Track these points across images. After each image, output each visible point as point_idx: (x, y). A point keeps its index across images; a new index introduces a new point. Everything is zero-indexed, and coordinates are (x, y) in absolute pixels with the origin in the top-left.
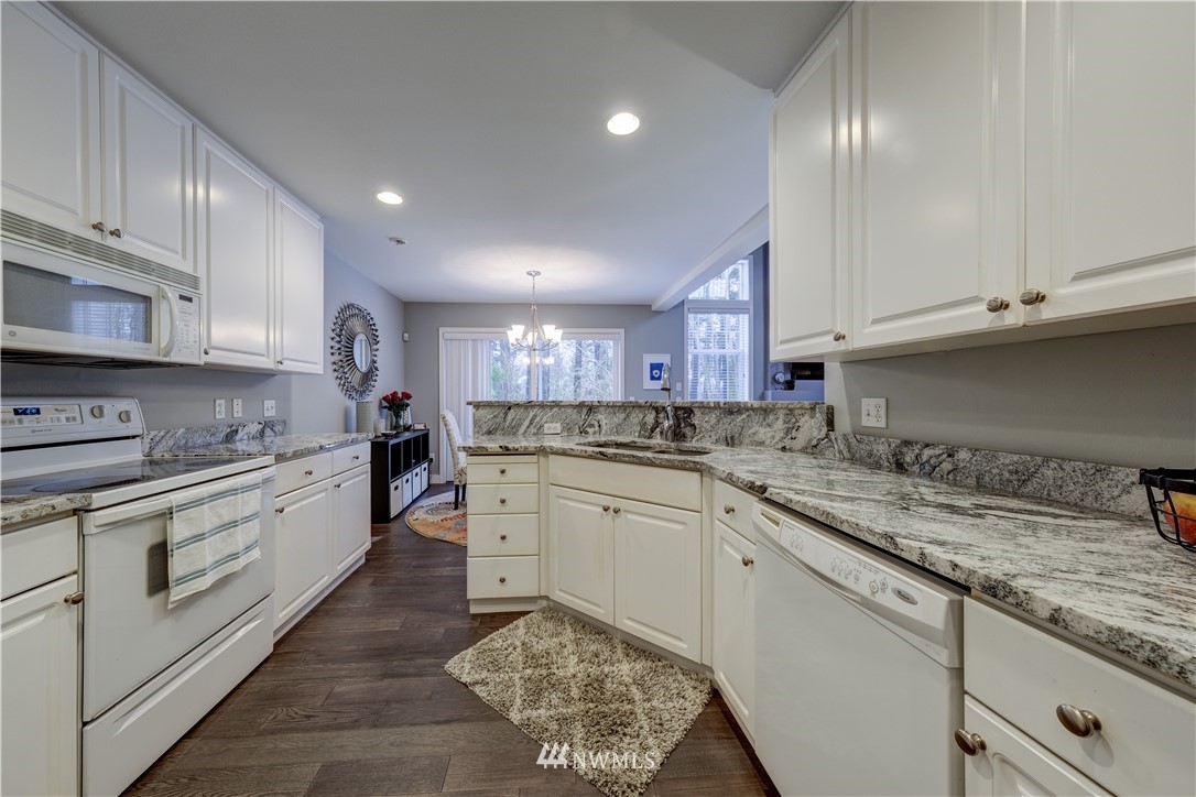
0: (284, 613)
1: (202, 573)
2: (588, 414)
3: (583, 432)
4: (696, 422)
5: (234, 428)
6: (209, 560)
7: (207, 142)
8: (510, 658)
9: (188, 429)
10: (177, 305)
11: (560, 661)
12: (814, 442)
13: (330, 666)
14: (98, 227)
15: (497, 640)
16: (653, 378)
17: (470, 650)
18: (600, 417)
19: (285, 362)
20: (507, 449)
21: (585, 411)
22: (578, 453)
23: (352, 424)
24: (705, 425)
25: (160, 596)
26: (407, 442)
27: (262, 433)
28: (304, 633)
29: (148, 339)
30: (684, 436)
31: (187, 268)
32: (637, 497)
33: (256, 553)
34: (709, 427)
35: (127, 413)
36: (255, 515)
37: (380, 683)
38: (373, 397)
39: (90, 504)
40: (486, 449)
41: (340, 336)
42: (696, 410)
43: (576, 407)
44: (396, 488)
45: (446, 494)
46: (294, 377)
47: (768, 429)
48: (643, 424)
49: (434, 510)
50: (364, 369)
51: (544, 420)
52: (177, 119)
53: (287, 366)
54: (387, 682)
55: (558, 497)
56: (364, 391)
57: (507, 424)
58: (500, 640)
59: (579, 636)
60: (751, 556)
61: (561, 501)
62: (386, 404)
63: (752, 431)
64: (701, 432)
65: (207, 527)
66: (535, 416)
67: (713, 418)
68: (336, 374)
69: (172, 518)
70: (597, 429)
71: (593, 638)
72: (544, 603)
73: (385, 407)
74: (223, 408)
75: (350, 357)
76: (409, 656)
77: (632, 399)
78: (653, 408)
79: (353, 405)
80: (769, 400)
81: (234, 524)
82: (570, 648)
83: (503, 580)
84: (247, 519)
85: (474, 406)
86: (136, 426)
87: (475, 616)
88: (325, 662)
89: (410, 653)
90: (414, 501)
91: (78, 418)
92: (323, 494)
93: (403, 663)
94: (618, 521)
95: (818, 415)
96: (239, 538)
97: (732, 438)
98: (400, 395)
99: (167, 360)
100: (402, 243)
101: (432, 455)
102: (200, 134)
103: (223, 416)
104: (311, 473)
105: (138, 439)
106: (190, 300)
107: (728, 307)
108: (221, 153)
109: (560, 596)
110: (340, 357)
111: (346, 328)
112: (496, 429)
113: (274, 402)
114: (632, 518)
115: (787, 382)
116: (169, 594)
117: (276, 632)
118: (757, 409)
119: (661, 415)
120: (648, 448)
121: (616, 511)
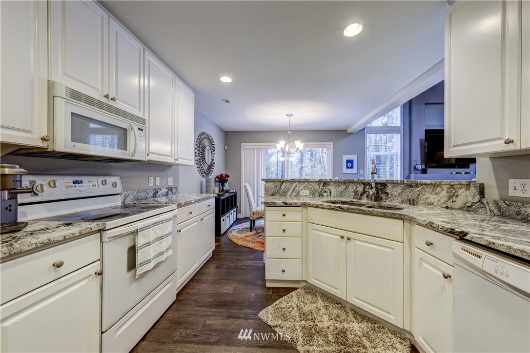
0: (181, 280)
1: (149, 261)
2: (324, 186)
3: (321, 195)
4: (389, 191)
5: (156, 190)
6: (153, 255)
7: (149, 57)
8: (292, 313)
9: (139, 191)
10: (138, 132)
11: (319, 318)
12: (469, 204)
13: (202, 309)
14: (107, 96)
15: (283, 302)
16: (347, 167)
17: (270, 307)
18: (330, 187)
19: (179, 160)
20: (286, 203)
21: (322, 184)
22: (325, 207)
23: (205, 189)
24: (394, 193)
25: (132, 272)
26: (228, 198)
27: (167, 194)
28: (189, 290)
29: (125, 149)
30: (381, 199)
31: (140, 115)
32: (357, 231)
33: (170, 252)
34: (397, 194)
35: (116, 183)
36: (170, 233)
37: (228, 321)
38: (212, 177)
39: (105, 227)
40: (275, 203)
41: (199, 147)
42: (388, 185)
43: (317, 182)
44: (223, 220)
45: (245, 224)
46: (180, 167)
47: (436, 196)
48: (356, 192)
49: (241, 231)
50: (209, 164)
51: (300, 189)
52: (137, 45)
53: (180, 162)
54: (230, 321)
55: (313, 229)
56: (209, 174)
57: (282, 190)
58: (285, 303)
59: (326, 304)
60: (447, 273)
61: (315, 231)
62: (218, 180)
63: (425, 197)
64: (392, 196)
65: (152, 239)
66: (296, 187)
67: (399, 189)
68: (197, 165)
69: (137, 234)
70: (329, 194)
71: (334, 306)
72: (304, 284)
73: (217, 181)
74: (152, 182)
75: (203, 158)
76: (240, 307)
77: (337, 178)
78: (362, 183)
79: (204, 180)
80: (412, 179)
81: (162, 238)
82: (323, 311)
83: (283, 271)
84: (167, 235)
85: (265, 182)
86: (119, 189)
87: (269, 288)
88: (200, 306)
89: (240, 306)
90: (231, 226)
91: (97, 185)
92: (196, 223)
93: (237, 311)
94: (349, 244)
95: (472, 188)
96: (164, 244)
97: (413, 200)
98: (224, 176)
99: (133, 158)
100: (229, 102)
101: (238, 204)
102: (146, 52)
103: (152, 185)
104: (191, 213)
105: (119, 195)
106: (142, 130)
107: (387, 130)
108: (155, 62)
109: (313, 281)
110: (199, 158)
111: (202, 144)
112: (276, 193)
113: (172, 178)
114: (358, 243)
115: (423, 170)
116: (136, 271)
117: (177, 289)
118: (429, 184)
119: (367, 187)
120: (360, 205)
121: (349, 239)
